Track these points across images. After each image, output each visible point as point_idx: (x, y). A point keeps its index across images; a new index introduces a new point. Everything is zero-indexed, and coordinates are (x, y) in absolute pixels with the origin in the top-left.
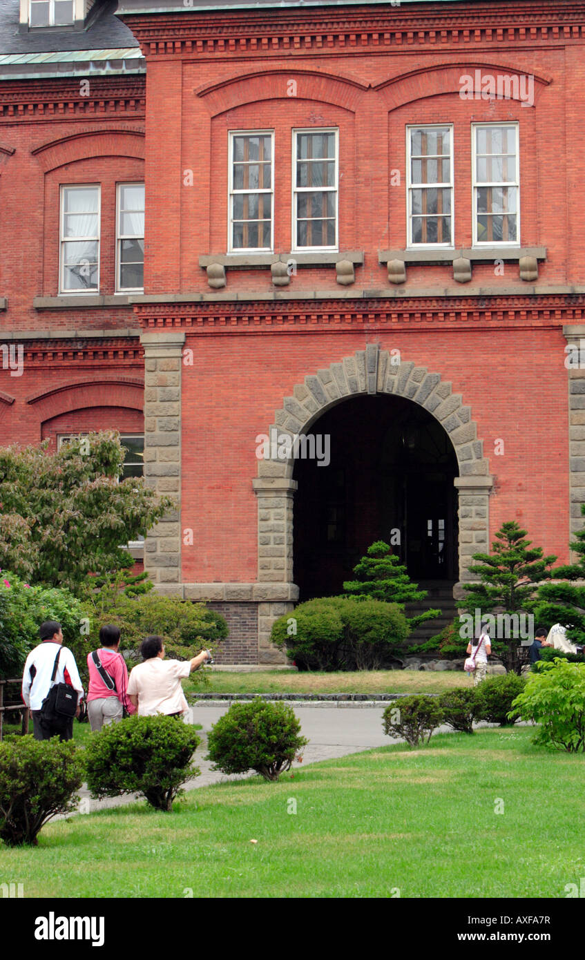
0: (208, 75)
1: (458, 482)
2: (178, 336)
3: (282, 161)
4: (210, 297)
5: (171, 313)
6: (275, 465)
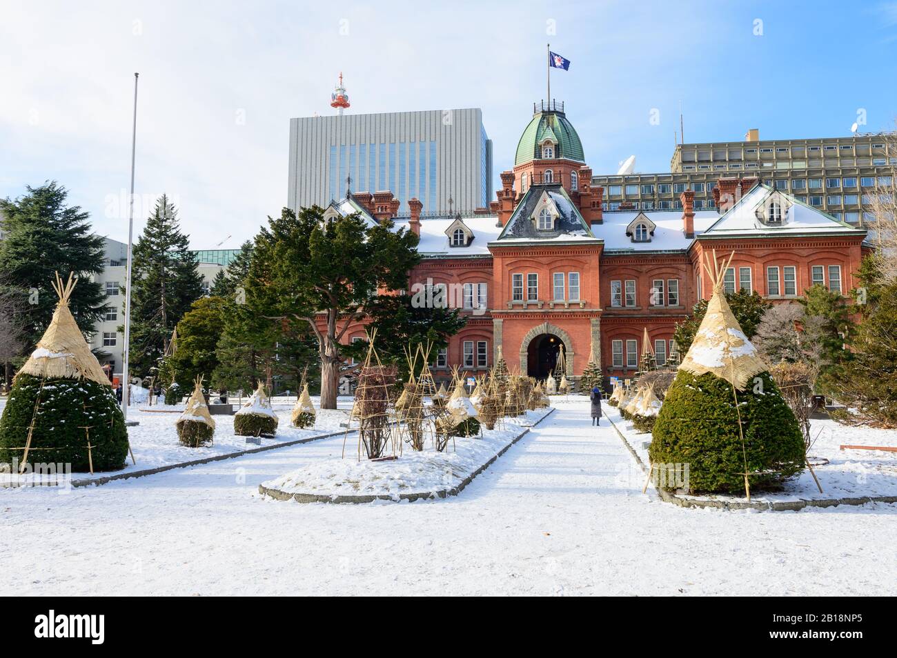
0: (509, 261)
1: (566, 353)
2: (502, 320)
3: (525, 280)
4: (509, 311)
5: (501, 315)
6: (524, 349)
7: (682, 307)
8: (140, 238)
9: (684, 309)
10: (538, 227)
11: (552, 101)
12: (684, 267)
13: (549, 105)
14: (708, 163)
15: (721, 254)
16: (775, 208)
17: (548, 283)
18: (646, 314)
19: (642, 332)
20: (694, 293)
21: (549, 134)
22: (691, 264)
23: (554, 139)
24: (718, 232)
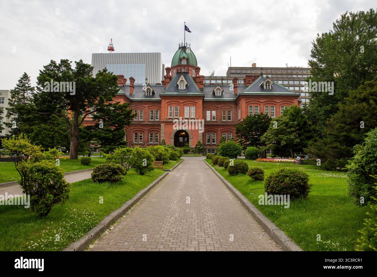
0: (167, 101)
1: (189, 138)
2: (164, 124)
3: (174, 109)
4: (167, 121)
5: (164, 122)
6: (172, 136)
7: (233, 121)
9: (233, 122)
10: (179, 88)
11: (186, 43)
12: (233, 106)
13: (185, 44)
14: (239, 74)
15: (248, 101)
16: (268, 84)
17: (183, 110)
18: (220, 123)
19: (218, 130)
20: (237, 116)
21: (184, 55)
22: (237, 105)
23: (186, 57)
24: (247, 93)
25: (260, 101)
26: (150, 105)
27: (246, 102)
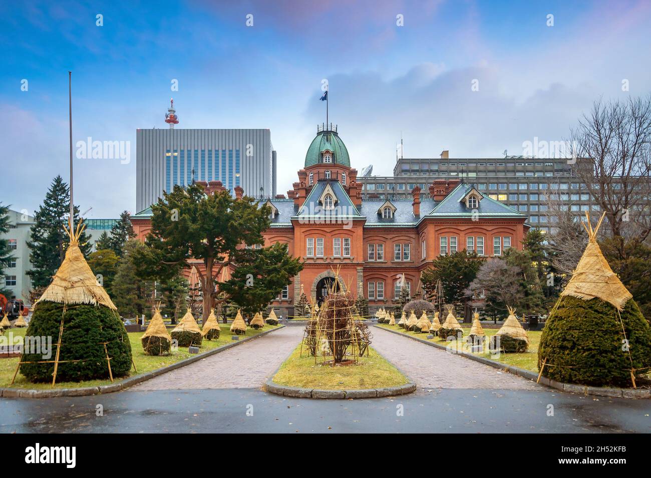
0: (304, 229)
3: (315, 243)
4: (305, 262)
6: (314, 287)
8: (41, 207)
9: (413, 262)
11: (329, 124)
12: (413, 236)
13: (327, 127)
14: (417, 171)
15: (439, 228)
16: (472, 200)
17: (330, 245)
18: (389, 265)
19: (387, 276)
20: (420, 253)
21: (328, 147)
22: (419, 234)
23: (331, 150)
24: (438, 214)
25: (459, 228)
26: (273, 236)
27: (436, 230)
